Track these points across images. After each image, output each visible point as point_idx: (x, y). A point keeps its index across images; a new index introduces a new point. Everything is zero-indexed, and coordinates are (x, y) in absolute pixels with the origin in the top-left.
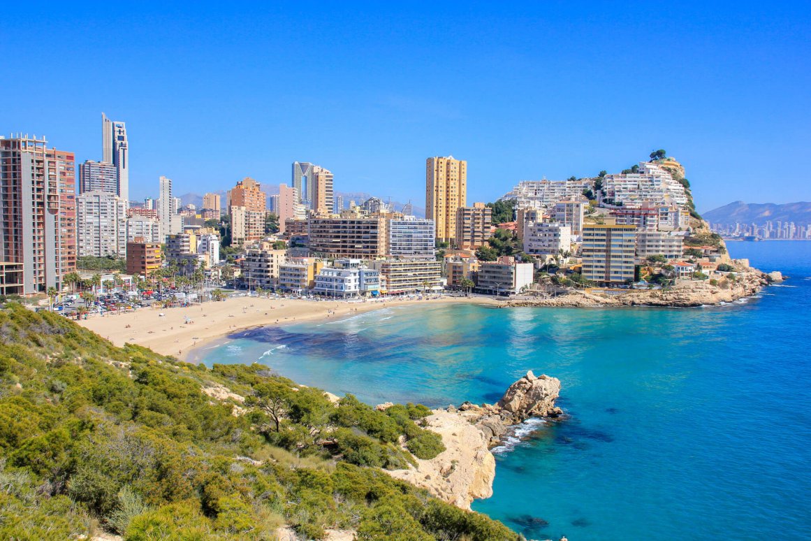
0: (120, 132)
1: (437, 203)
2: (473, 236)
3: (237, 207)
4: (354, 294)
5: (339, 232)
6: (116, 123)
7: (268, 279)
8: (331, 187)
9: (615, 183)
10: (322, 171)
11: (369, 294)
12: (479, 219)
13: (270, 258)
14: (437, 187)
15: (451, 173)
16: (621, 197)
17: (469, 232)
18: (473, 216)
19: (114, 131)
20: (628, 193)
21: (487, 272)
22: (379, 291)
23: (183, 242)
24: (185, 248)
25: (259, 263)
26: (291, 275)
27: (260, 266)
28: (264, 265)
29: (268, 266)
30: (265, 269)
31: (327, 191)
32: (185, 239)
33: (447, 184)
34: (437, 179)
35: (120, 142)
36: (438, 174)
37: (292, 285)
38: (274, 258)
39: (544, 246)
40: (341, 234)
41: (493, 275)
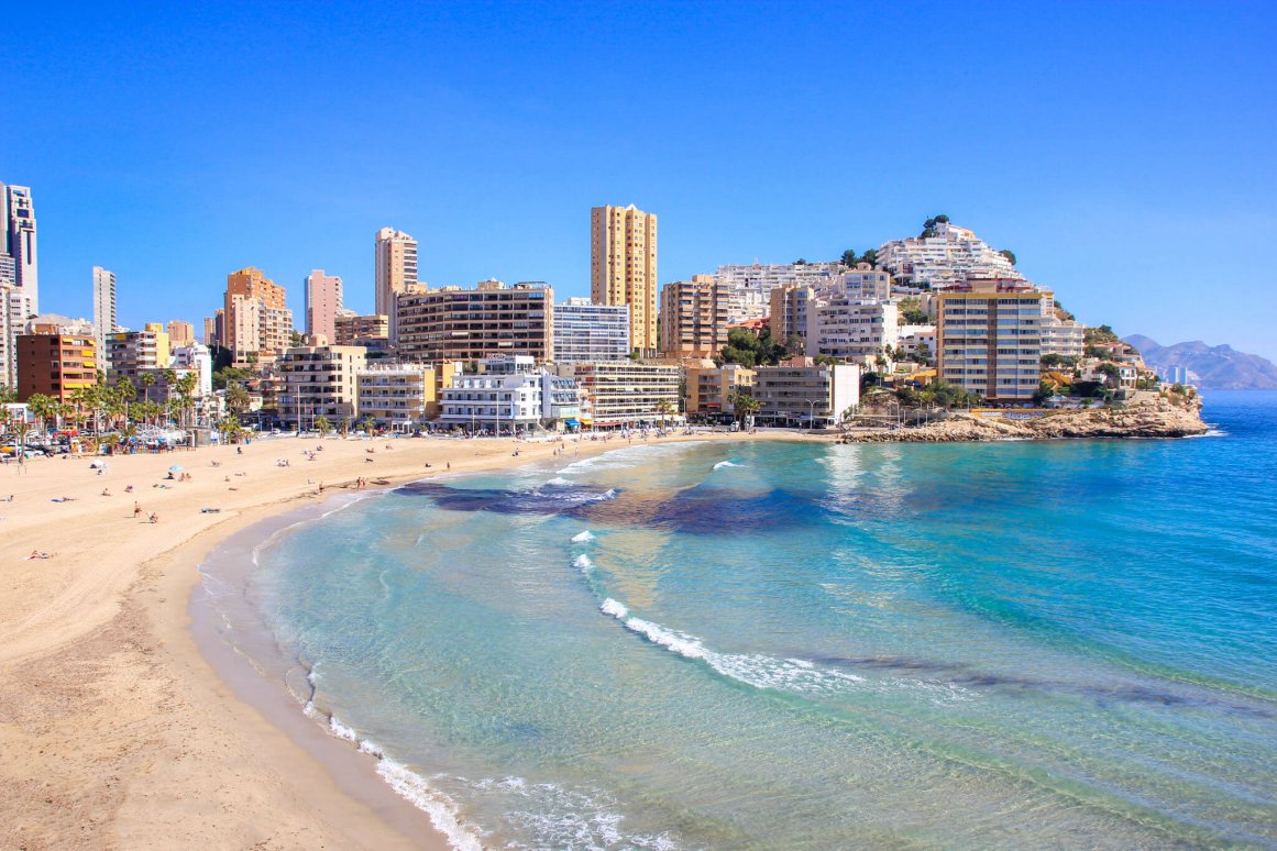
0: (21, 203)
1: (612, 285)
2: (698, 334)
3: (243, 296)
4: (532, 427)
5: (463, 317)
6: (14, 188)
7: (331, 405)
8: (413, 264)
9: (910, 252)
10: (396, 235)
11: (561, 426)
12: (706, 302)
13: (335, 362)
14: (612, 257)
15: (635, 234)
16: (925, 275)
17: (690, 326)
18: (697, 297)
19: (10, 201)
20: (935, 267)
21: (770, 384)
22: (577, 420)
23: (143, 345)
24: (147, 358)
25: (312, 373)
26: (385, 392)
27: (313, 379)
28: (323, 376)
29: (332, 378)
30: (322, 385)
31: (406, 270)
32: (146, 341)
33: (627, 253)
34: (612, 243)
35: (21, 220)
36: (612, 234)
37: (388, 414)
38: (345, 362)
39: (852, 340)
40: (469, 322)
41: (783, 389)
